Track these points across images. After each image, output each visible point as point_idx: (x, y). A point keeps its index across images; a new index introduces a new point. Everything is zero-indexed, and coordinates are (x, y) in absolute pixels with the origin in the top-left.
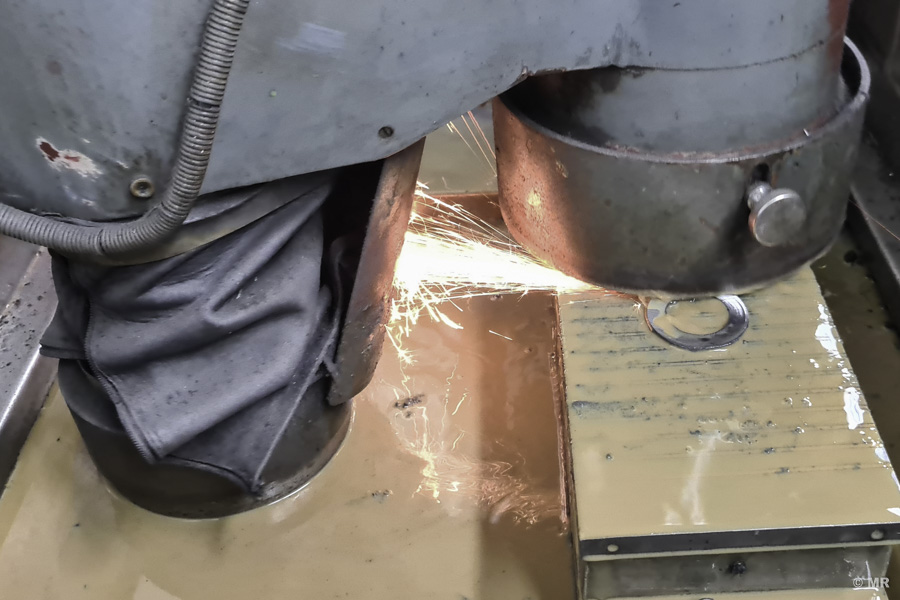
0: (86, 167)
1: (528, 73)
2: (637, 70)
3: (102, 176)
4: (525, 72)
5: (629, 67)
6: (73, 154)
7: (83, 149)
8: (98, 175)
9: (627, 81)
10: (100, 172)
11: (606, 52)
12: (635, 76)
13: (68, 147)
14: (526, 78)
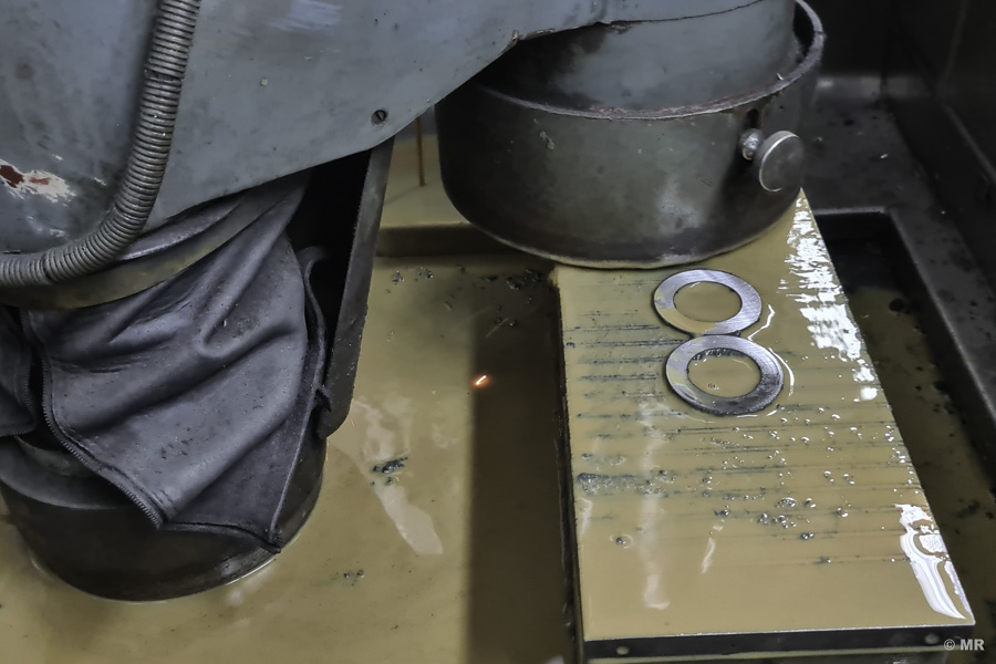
0: (57, 190)
1: (519, 37)
2: (623, 25)
3: (76, 198)
4: (516, 36)
5: (613, 23)
6: (41, 175)
7: (54, 169)
8: (70, 197)
9: (612, 39)
10: (73, 194)
11: (593, 8)
12: (621, 32)
13: (36, 168)
14: (515, 43)
